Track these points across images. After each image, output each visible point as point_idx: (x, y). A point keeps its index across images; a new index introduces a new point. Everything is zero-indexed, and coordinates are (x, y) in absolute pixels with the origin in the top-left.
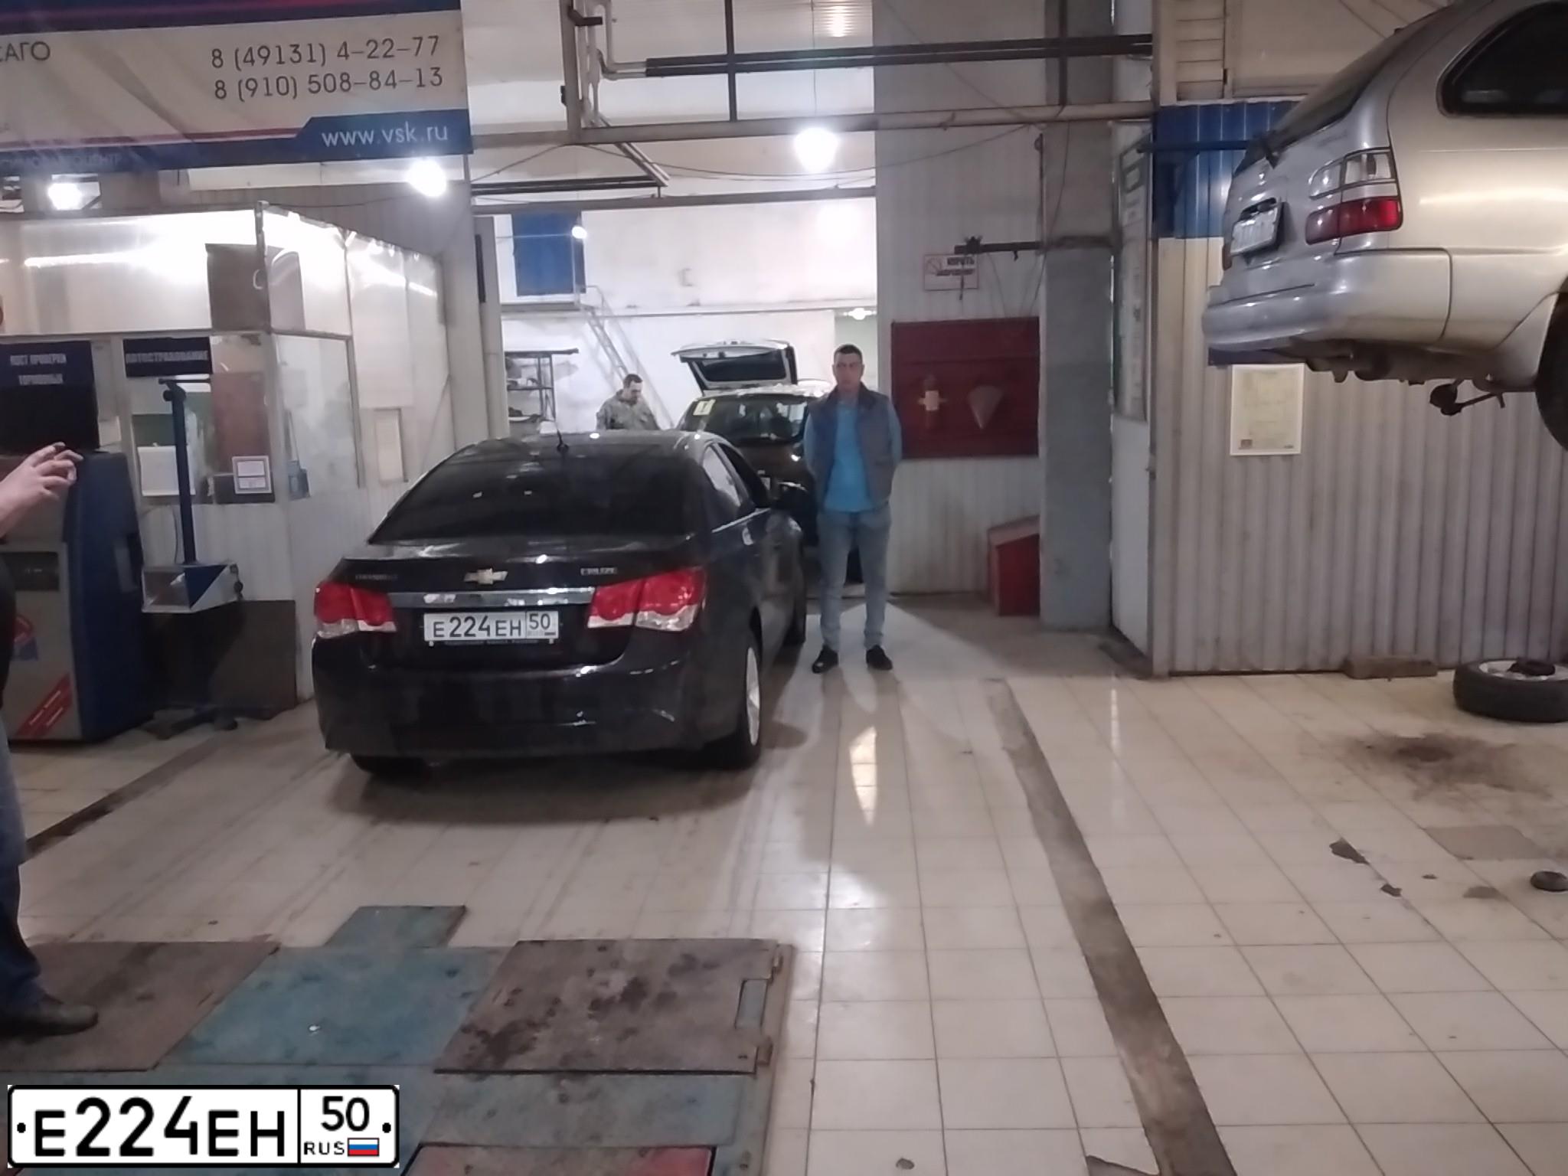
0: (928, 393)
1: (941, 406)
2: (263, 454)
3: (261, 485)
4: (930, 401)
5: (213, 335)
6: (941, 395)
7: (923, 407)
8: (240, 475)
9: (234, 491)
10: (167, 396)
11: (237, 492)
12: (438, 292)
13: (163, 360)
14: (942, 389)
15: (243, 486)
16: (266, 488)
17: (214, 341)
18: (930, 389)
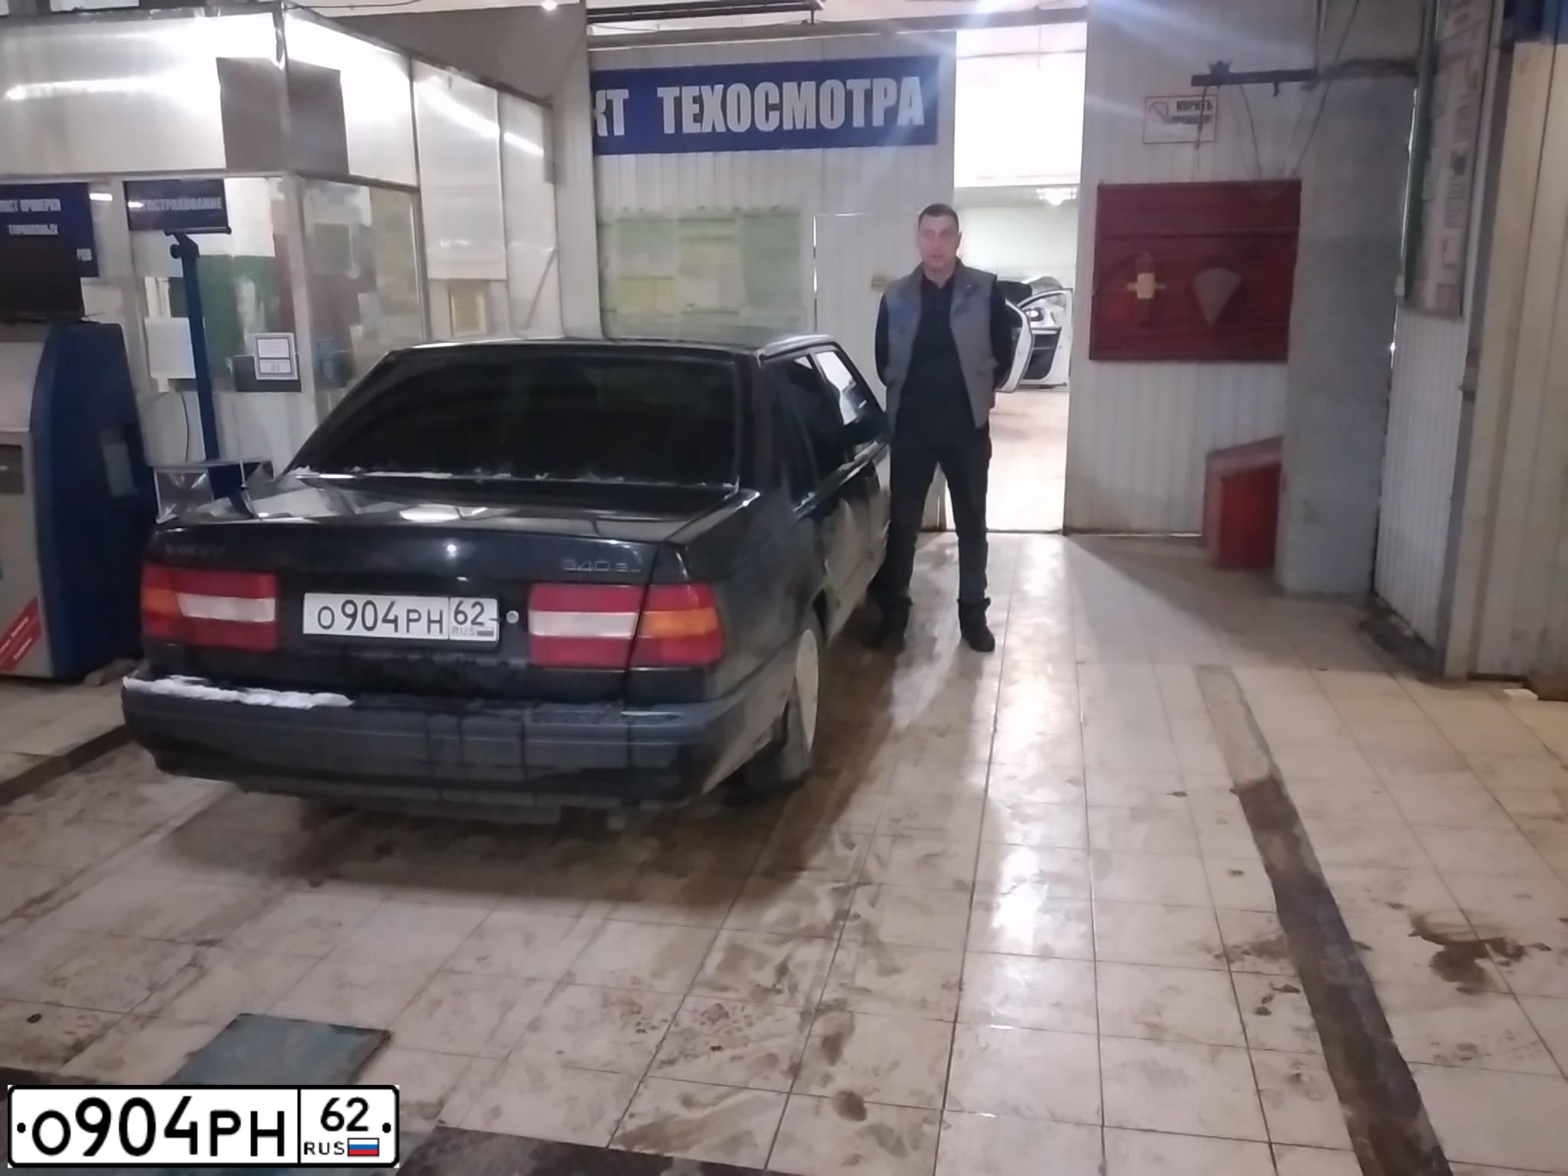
0: (1141, 277)
1: (1157, 293)
2: (288, 331)
3: (283, 370)
4: (1144, 286)
5: (227, 177)
6: (1158, 280)
7: (1134, 294)
8: (261, 356)
9: (255, 377)
10: (175, 252)
11: (258, 378)
12: (545, 149)
13: (170, 208)
14: (1160, 273)
15: (265, 370)
16: (291, 373)
17: (232, 185)
18: (1145, 271)
